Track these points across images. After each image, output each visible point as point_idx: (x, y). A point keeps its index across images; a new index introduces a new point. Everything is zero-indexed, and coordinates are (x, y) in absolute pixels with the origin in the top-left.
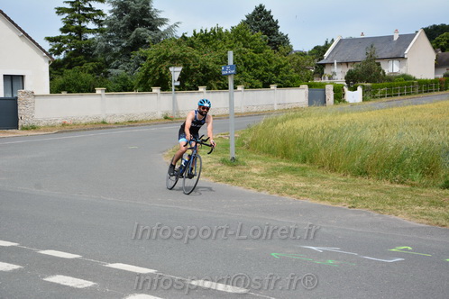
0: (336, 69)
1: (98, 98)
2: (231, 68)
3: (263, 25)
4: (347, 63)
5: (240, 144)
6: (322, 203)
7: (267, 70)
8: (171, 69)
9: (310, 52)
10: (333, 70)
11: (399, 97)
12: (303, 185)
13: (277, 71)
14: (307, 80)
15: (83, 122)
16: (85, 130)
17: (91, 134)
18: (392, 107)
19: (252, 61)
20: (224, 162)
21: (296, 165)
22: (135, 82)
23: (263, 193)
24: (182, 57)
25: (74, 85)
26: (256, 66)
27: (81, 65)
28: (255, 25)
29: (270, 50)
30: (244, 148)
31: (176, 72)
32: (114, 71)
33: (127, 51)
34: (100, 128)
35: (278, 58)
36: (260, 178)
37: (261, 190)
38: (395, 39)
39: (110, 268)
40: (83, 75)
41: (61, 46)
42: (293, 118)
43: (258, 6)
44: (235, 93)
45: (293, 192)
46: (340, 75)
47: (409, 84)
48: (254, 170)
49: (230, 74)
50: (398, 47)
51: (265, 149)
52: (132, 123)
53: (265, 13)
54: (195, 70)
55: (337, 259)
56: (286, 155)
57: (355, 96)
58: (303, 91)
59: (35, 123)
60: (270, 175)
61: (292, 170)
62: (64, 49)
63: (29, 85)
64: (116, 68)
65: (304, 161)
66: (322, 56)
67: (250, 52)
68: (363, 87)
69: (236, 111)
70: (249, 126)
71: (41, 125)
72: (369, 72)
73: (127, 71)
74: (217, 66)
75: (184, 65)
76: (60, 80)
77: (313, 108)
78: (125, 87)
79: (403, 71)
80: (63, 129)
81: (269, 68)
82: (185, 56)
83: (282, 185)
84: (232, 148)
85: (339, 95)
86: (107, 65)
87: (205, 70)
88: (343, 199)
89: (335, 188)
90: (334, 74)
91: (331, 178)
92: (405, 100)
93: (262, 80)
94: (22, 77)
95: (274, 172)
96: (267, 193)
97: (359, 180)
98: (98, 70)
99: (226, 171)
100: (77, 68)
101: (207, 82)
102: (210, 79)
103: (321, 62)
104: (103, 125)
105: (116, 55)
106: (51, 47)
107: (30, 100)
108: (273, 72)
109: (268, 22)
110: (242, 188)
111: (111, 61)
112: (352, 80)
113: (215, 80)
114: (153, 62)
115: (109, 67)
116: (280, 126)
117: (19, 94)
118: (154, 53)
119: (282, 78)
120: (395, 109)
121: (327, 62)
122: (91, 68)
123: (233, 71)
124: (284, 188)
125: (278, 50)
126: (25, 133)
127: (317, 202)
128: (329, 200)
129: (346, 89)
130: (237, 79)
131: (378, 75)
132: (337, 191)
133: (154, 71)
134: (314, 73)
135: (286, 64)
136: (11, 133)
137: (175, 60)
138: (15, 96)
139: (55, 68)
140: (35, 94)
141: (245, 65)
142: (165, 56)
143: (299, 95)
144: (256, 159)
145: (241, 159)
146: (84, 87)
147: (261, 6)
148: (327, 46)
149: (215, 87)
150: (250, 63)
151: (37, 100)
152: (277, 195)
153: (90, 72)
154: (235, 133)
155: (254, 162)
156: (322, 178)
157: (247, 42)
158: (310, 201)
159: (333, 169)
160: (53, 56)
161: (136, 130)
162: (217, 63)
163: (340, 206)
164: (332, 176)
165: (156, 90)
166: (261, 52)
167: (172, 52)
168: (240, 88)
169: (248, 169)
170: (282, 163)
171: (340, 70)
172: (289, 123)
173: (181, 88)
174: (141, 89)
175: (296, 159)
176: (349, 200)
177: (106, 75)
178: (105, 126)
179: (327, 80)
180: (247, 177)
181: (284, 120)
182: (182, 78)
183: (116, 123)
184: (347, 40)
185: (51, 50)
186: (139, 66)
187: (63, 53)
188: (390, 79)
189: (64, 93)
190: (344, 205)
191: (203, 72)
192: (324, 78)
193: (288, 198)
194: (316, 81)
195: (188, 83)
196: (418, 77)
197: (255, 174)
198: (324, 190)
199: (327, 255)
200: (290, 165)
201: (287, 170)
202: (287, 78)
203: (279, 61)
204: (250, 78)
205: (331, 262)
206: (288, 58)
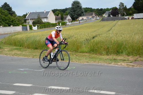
0: (30, 21)
3: (7, 8)
4: (33, 19)
6: (25, 57)
7: (9, 21)
11: (47, 28)
12: (20, 53)
13: (12, 21)
14: (22, 24)
18: (45, 31)
26: (6, 20)
28: (5, 8)
29: (10, 16)
30: (3, 44)
35: (12, 18)
36: (8, 52)
37: (7, 55)
38: (45, 13)
42: (17, 34)
43: (5, 3)
45: (17, 55)
46: (31, 22)
47: (49, 25)
48: (6, 50)
50: (46, 15)
51: (9, 43)
53: (7, 5)
56: (15, 45)
57: (35, 28)
58: (21, 27)
60: (10, 51)
61: (17, 49)
65: (21, 46)
66: (25, 17)
67: (4, 16)
68: (37, 26)
70: (4, 37)
72: (39, 21)
77: (23, 32)
79: (47, 21)
85: (31, 28)
88: (31, 56)
90: (29, 22)
92: (49, 29)
93: (8, 24)
95: (12, 50)
96: (9, 56)
97: (36, 50)
103: (25, 19)
109: (8, 8)
110: (2, 55)
112: (34, 24)
116: (13, 37)
119: (14, 24)
120: (46, 31)
121: (27, 19)
124: (15, 54)
125: (12, 16)
127: (24, 57)
128: (27, 56)
129: (33, 26)
131: (41, 22)
132: (29, 54)
135: (15, 19)
141: (2, 20)
143: (19, 28)
144: (6, 46)
145: (1, 47)
147: (6, 3)
148: (27, 15)
150: (4, 19)
155: (6, 47)
156: (25, 51)
157: (2, 13)
158: (21, 57)
159: (29, 48)
163: (30, 58)
164: (28, 50)
166: (7, 16)
168: (1, 27)
169: (4, 49)
170: (14, 47)
172: (16, 36)
175: (18, 46)
179: (27, 24)
180: (3, 52)
184: (32, 13)
188: (44, 23)
190: (31, 57)
193: (15, 57)
194: (24, 24)
196: (51, 23)
197: (6, 51)
198: (26, 54)
199: (25, 71)
200: (16, 48)
201: (15, 49)
202: (15, 24)
203: (13, 19)
204: (4, 24)
205: (25, 72)
206: (15, 18)
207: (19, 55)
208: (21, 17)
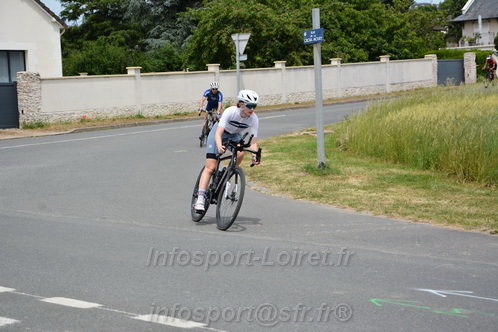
0: (480, 28)
1: (132, 81)
2: (318, 33)
4: (497, 19)
5: (333, 144)
6: (451, 227)
7: (374, 35)
8: (234, 37)
9: (441, 5)
10: (475, 31)
12: (423, 201)
13: (390, 35)
14: (436, 47)
15: (111, 116)
16: (113, 127)
17: (121, 134)
19: (352, 22)
20: (309, 169)
21: (415, 172)
22: (184, 57)
23: (364, 213)
24: (250, 18)
25: (98, 63)
26: (358, 29)
27: (107, 34)
29: (379, 5)
30: (340, 149)
31: (241, 41)
32: (153, 42)
33: (171, 13)
34: (135, 125)
35: (391, 16)
36: (361, 193)
37: (360, 210)
39: (140, 321)
40: (111, 49)
41: (77, 7)
42: (412, 103)
44: (323, 71)
45: (409, 211)
46: (487, 37)
48: (353, 181)
49: (316, 43)
51: (370, 149)
52: (179, 117)
54: (269, 37)
55: (466, 308)
56: (400, 159)
58: (430, 64)
59: (43, 120)
60: (375, 187)
61: (409, 180)
62: (82, 11)
63: (33, 64)
64: (157, 37)
65: (427, 166)
66: (459, 9)
67: (349, 8)
69: (326, 95)
70: (346, 117)
71: (51, 121)
73: (172, 41)
74: (301, 30)
75: (254, 31)
76: (78, 56)
78: (170, 64)
80: (83, 127)
81: (377, 31)
82: (254, 16)
83: (392, 202)
84: (321, 150)
86: (145, 32)
87: (283, 36)
88: (482, 221)
89: (471, 205)
90: (478, 36)
91: (466, 190)
93: (368, 48)
94: (23, 53)
95: (381, 184)
96: (370, 214)
98: (131, 41)
99: (312, 183)
100: (101, 38)
101: (286, 54)
102: (291, 50)
103: (456, 19)
104: (138, 120)
105: (156, 19)
106: (64, 9)
107: (34, 85)
108: (384, 37)
110: (333, 207)
111: (149, 27)
113: (298, 51)
114: (208, 26)
115: (146, 36)
116: (392, 117)
117: (19, 77)
118: (209, 14)
119: (398, 46)
121: (466, 18)
122: (123, 39)
123: (320, 38)
124: (396, 206)
125: (392, 4)
126: (28, 133)
127: (444, 226)
128: (461, 222)
130: (331, 48)
132: (473, 210)
133: (210, 41)
134: (447, 36)
135: (403, 24)
136: (9, 134)
137: (239, 24)
138: (13, 80)
139: (70, 39)
140: (42, 77)
141: (343, 28)
142: (225, 18)
143: (422, 71)
144: (357, 164)
145: (333, 166)
146: (112, 66)
149: (299, 61)
150: (349, 25)
151: (44, 85)
152: (384, 217)
153: (121, 44)
154: (326, 128)
155: (353, 169)
156: (453, 190)
158: (433, 224)
159: (470, 177)
160: (67, 21)
161: (185, 126)
162: (301, 26)
163: (477, 231)
164: (467, 187)
165: (213, 68)
166: (367, 8)
167: (235, 12)
168: (335, 62)
169: (343, 179)
170: (394, 170)
171: (487, 30)
172: (405, 112)
173: (250, 64)
174: (192, 67)
175: (415, 164)
176: (492, 222)
177: (143, 48)
178: (141, 121)
179: (467, 46)
180: (342, 190)
181: (399, 107)
182: (251, 50)
183: (157, 117)
185: (63, 13)
186: (189, 33)
187: (81, 17)
189: (83, 75)
190: (484, 229)
191: (281, 40)
192: (463, 43)
193: (401, 220)
194: (450, 48)
195: (261, 56)
197: (354, 186)
198: (454, 209)
199: (452, 301)
200: (405, 172)
201: (401, 179)
202: (404, 46)
203: (392, 20)
204: (350, 47)
205: (457, 311)
206: (407, 15)
207: (418, 213)
208: (434, 8)
